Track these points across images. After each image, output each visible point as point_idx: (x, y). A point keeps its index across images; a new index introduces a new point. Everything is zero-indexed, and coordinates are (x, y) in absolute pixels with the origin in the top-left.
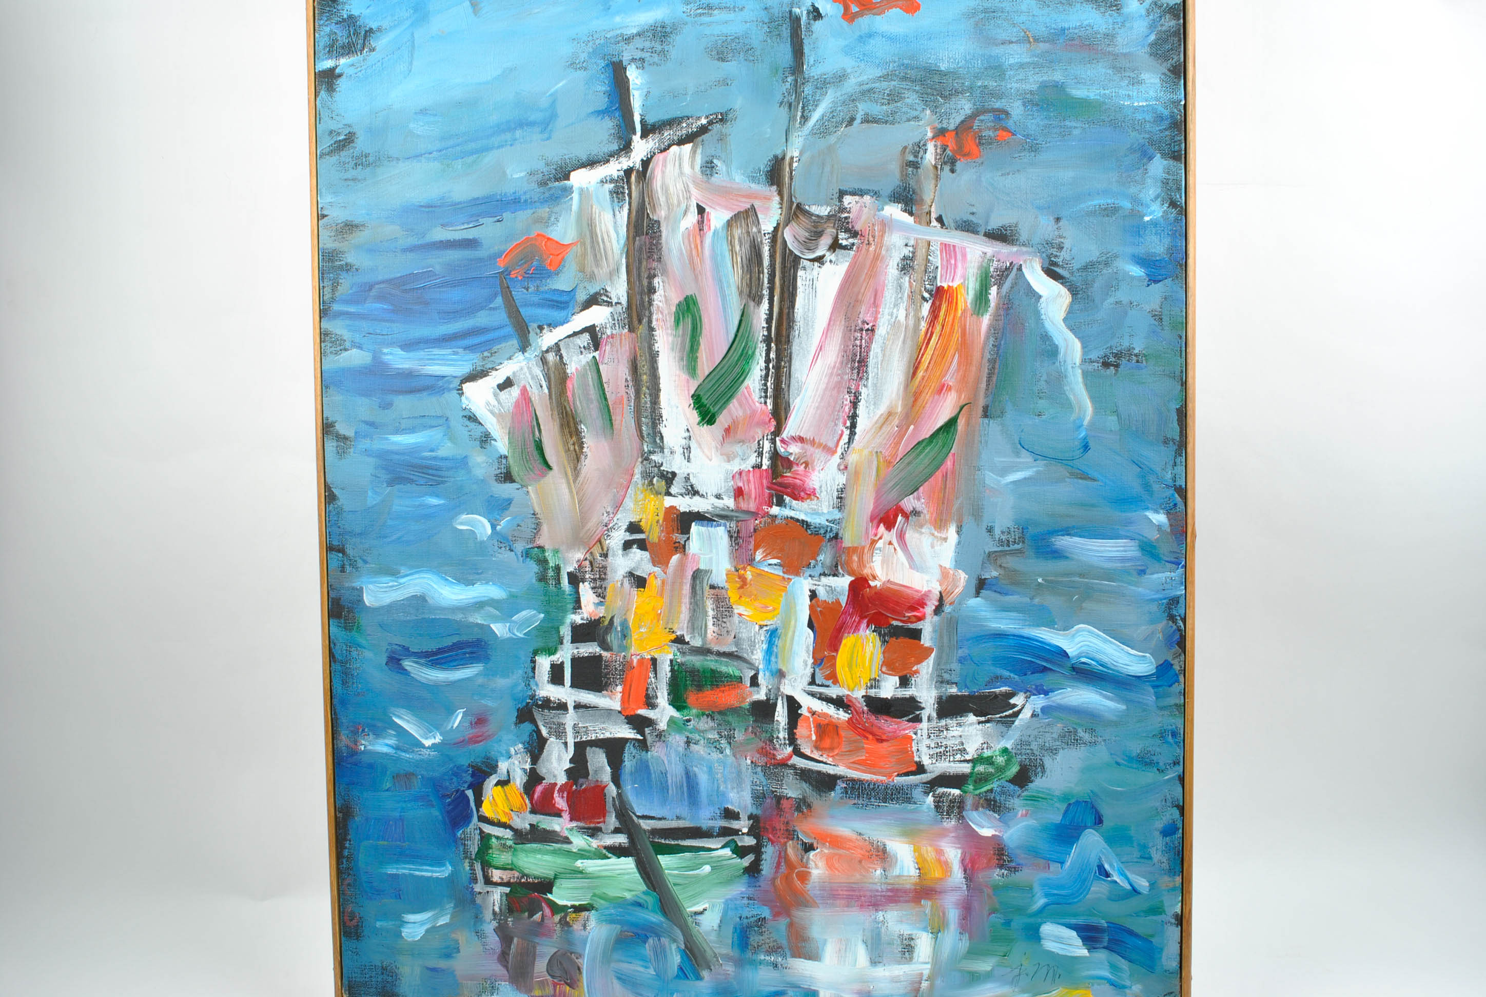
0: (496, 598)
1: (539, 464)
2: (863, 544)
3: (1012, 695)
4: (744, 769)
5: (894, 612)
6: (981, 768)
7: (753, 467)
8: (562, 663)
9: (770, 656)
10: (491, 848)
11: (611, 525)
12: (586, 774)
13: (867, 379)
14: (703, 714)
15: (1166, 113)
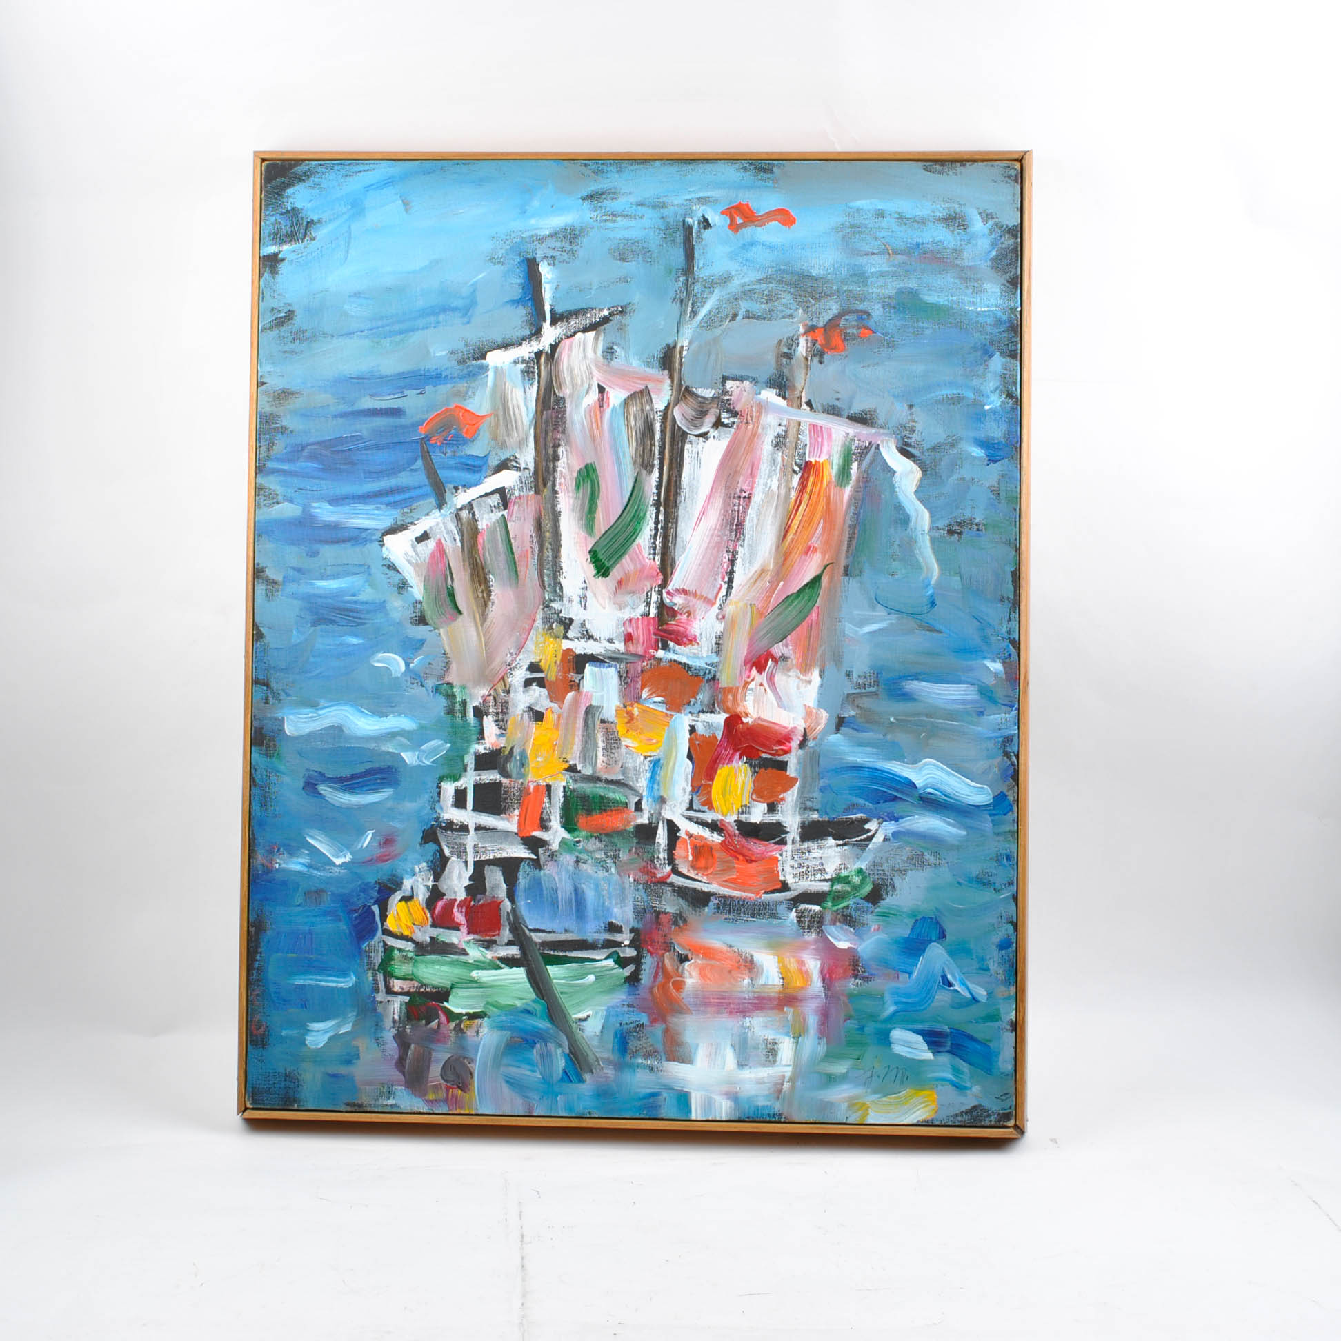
0: (407, 729)
1: (450, 608)
2: (737, 685)
3: (866, 821)
4: (627, 886)
5: (763, 745)
6: (838, 887)
7: (642, 616)
8: (465, 789)
9: (653, 784)
10: (393, 960)
11: (513, 665)
12: (483, 890)
13: (744, 540)
14: (592, 836)
15: (1005, 317)
